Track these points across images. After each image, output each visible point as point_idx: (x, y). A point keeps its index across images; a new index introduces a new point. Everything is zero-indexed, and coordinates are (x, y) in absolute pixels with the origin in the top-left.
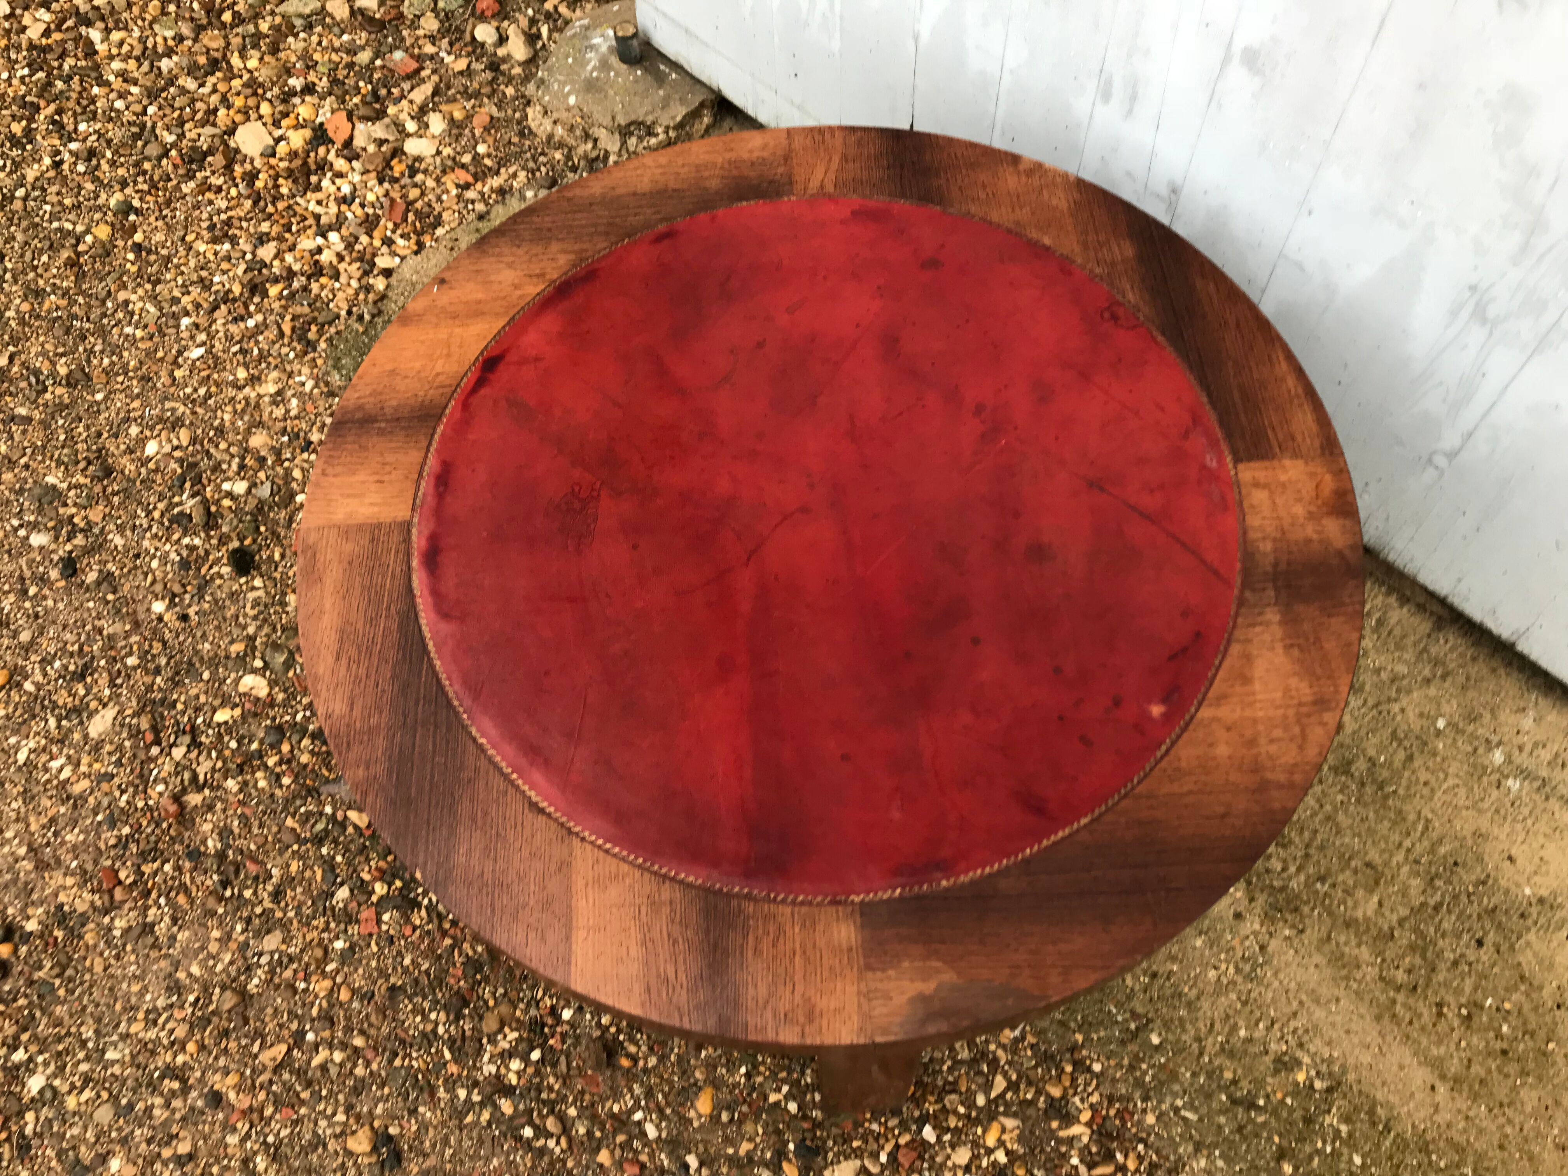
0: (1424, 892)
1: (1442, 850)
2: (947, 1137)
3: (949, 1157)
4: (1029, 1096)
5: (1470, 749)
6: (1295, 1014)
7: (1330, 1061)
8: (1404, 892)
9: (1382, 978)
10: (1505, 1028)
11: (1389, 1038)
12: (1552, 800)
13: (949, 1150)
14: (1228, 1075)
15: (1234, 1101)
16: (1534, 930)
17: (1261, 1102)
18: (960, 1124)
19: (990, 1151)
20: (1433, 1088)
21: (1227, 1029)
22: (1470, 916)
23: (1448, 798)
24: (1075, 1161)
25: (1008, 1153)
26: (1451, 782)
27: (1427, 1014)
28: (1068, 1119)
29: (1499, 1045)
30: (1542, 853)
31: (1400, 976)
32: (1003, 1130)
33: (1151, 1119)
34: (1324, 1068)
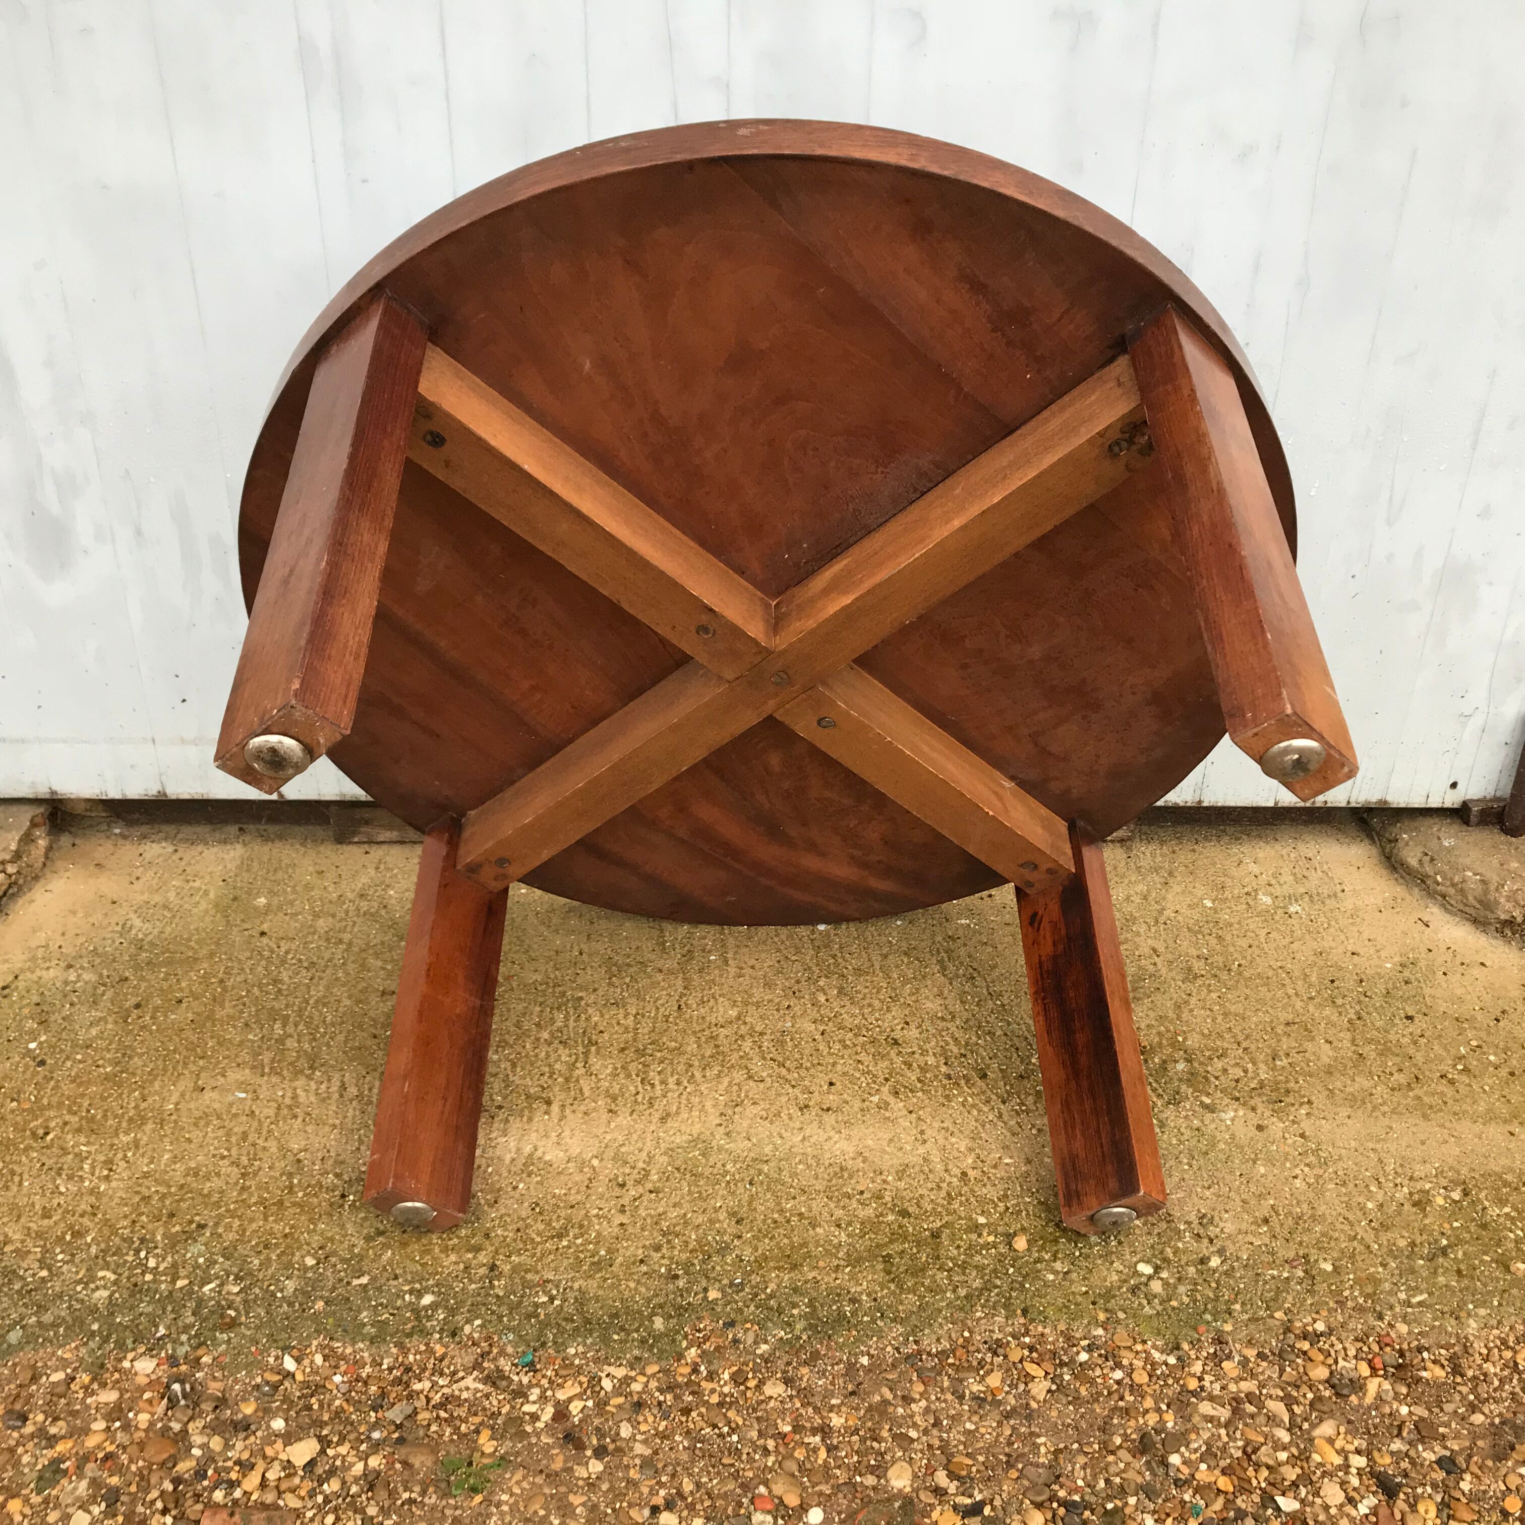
0: (1340, 1014)
1: (1314, 979)
2: (1303, 1492)
3: (1326, 1508)
4: (1310, 1396)
5: (1245, 906)
6: (1380, 1161)
7: (1440, 1173)
8: (1330, 1024)
9: (1393, 1089)
10: (1492, 1058)
11: (1447, 1124)
12: (1328, 902)
13: (1318, 1501)
14: (1402, 1243)
15: (1431, 1258)
16: (1422, 985)
17: (1445, 1242)
18: (1298, 1471)
19: (1346, 1467)
20: (1512, 1134)
21: (1359, 1213)
22: (1381, 1006)
23: (1272, 945)
24: (1404, 1410)
25: (1358, 1452)
26: (1262, 933)
27: (1443, 1087)
28: (1357, 1385)
29: (1504, 1072)
30: (1365, 936)
31: (1402, 1078)
32: (1331, 1441)
33: (1403, 1328)
34: (1444, 1183)
